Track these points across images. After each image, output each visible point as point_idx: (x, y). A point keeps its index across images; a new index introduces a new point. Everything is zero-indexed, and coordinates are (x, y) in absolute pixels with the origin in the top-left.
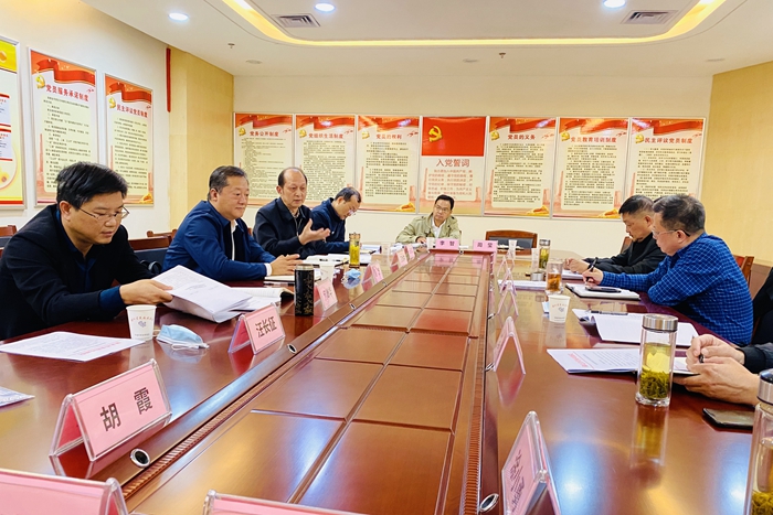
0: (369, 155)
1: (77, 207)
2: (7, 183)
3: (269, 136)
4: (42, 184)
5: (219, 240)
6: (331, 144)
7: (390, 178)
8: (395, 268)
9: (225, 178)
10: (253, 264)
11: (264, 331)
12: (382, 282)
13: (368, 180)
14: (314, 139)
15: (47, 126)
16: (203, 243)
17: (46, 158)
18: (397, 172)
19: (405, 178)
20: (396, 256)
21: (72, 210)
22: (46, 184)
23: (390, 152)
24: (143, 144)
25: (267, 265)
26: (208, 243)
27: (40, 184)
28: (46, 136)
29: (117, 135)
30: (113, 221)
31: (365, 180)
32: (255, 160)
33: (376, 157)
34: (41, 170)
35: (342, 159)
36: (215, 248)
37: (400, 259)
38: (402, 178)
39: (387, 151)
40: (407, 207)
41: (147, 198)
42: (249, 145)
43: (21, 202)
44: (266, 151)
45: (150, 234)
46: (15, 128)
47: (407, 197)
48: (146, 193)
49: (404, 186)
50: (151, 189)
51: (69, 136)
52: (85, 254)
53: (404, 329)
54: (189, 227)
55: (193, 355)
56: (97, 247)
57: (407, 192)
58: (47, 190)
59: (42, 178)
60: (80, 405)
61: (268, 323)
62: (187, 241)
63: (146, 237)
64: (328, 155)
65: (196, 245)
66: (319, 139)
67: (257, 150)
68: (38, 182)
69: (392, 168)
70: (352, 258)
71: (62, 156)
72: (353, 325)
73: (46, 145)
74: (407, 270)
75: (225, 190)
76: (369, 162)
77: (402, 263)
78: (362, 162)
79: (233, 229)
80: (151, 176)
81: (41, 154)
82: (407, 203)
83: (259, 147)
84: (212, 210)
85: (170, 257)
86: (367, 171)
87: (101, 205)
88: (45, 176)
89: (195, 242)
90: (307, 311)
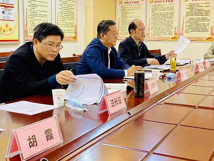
0: (187, 10)
1: (40, 41)
2: (12, 31)
3: (134, 4)
4: (27, 32)
5: (102, 58)
6: (166, 6)
7: (199, 23)
8: (197, 73)
9: (108, 27)
10: (118, 70)
11: (115, 104)
12: (187, 80)
13: (187, 24)
14: (157, 4)
15: (29, 4)
16: (94, 59)
17: (28, 19)
18: (204, 19)
19: (208, 22)
20: (197, 66)
21: (38, 43)
22: (28, 32)
23: (199, 8)
24: (72, 11)
25: (125, 70)
26: (97, 59)
27: (26, 32)
28: (29, 8)
29: (60, 7)
30: (55, 49)
31: (185, 24)
32: (126, 17)
33: (191, 11)
34: (27, 25)
35: (172, 14)
36: (100, 61)
37: (199, 68)
38: (206, 23)
39: (198, 8)
40: (209, 38)
41: (74, 37)
42: (123, 9)
43: (17, 41)
44: (132, 11)
45: (74, 55)
46: (16, 6)
47: (210, 32)
48: (73, 35)
49: (208, 27)
50: (76, 33)
51: (39, 8)
52: (42, 65)
53: (194, 107)
54: (88, 51)
55: (80, 114)
56: (48, 62)
57: (210, 30)
58: (29, 34)
59: (27, 29)
60: (18, 135)
61: (117, 100)
62: (87, 58)
63: (72, 56)
64: (164, 12)
65: (91, 60)
66: (160, 3)
67: (128, 11)
68: (25, 31)
69: (200, 17)
70: (172, 67)
71: (36, 18)
72: (165, 103)
73: (29, 13)
74: (204, 74)
75: (109, 33)
76: (187, 14)
77: (201, 70)
78: (183, 14)
79: (109, 52)
80: (76, 27)
81: (27, 18)
82: (209, 36)
83: (129, 10)
84: (100, 43)
85: (79, 66)
86: (186, 19)
87: (51, 40)
88: (28, 28)
89: (91, 59)
90: (141, 94)
